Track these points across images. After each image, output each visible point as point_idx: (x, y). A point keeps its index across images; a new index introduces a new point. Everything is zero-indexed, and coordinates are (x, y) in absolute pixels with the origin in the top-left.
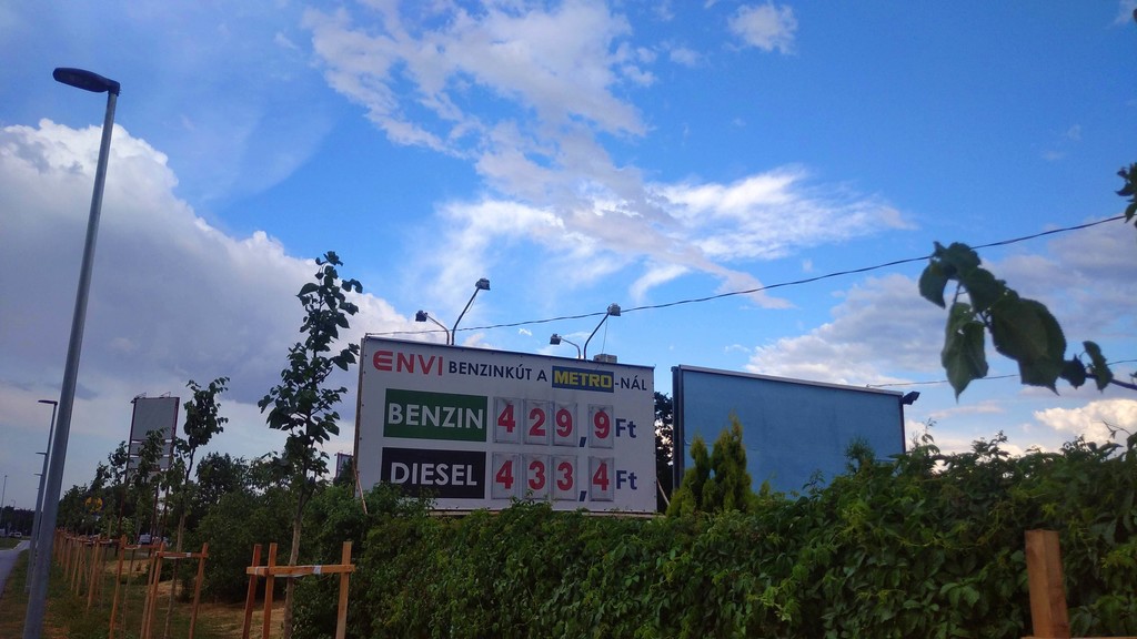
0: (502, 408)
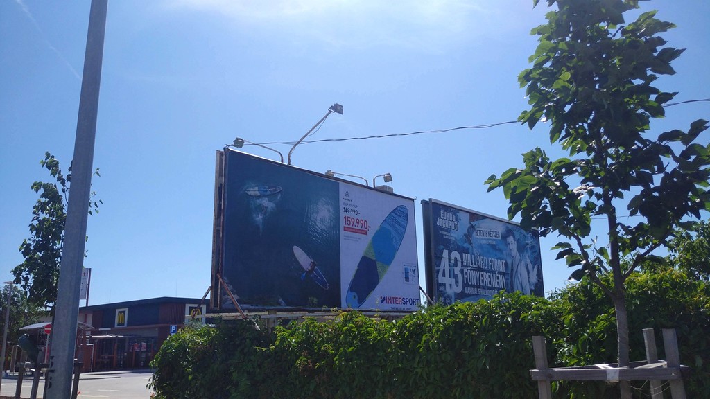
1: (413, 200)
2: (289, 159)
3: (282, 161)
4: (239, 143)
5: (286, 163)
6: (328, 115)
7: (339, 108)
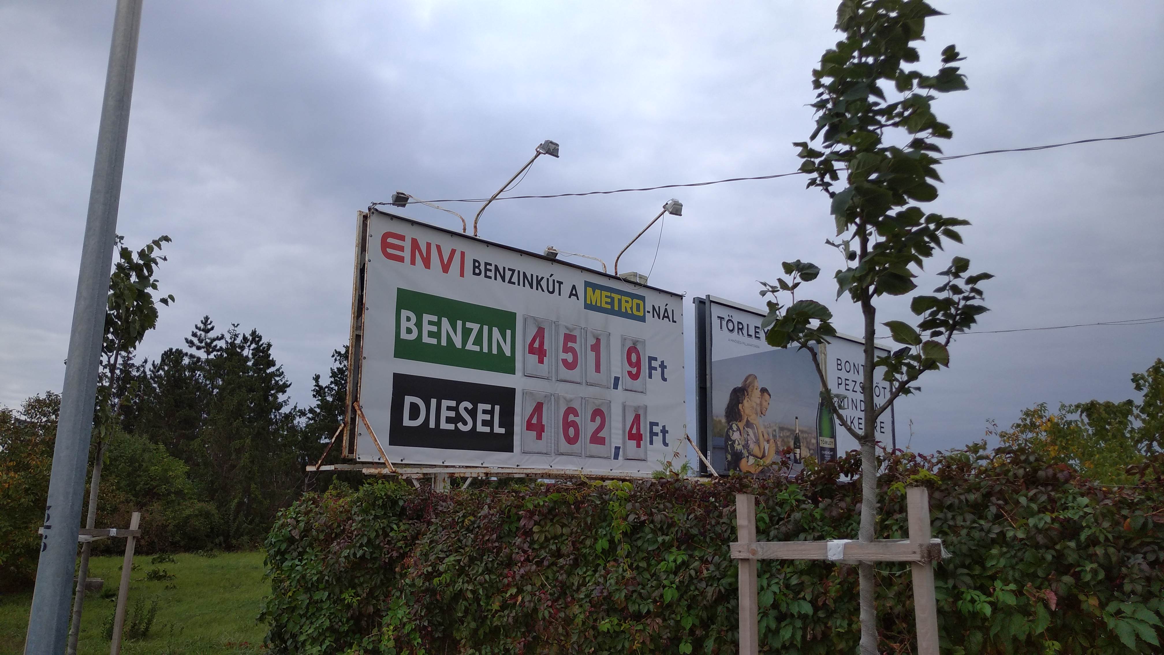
0: (532, 331)
1: (681, 297)
2: (475, 227)
3: (464, 231)
4: (401, 200)
5: (470, 233)
6: (536, 157)
7: (552, 147)
